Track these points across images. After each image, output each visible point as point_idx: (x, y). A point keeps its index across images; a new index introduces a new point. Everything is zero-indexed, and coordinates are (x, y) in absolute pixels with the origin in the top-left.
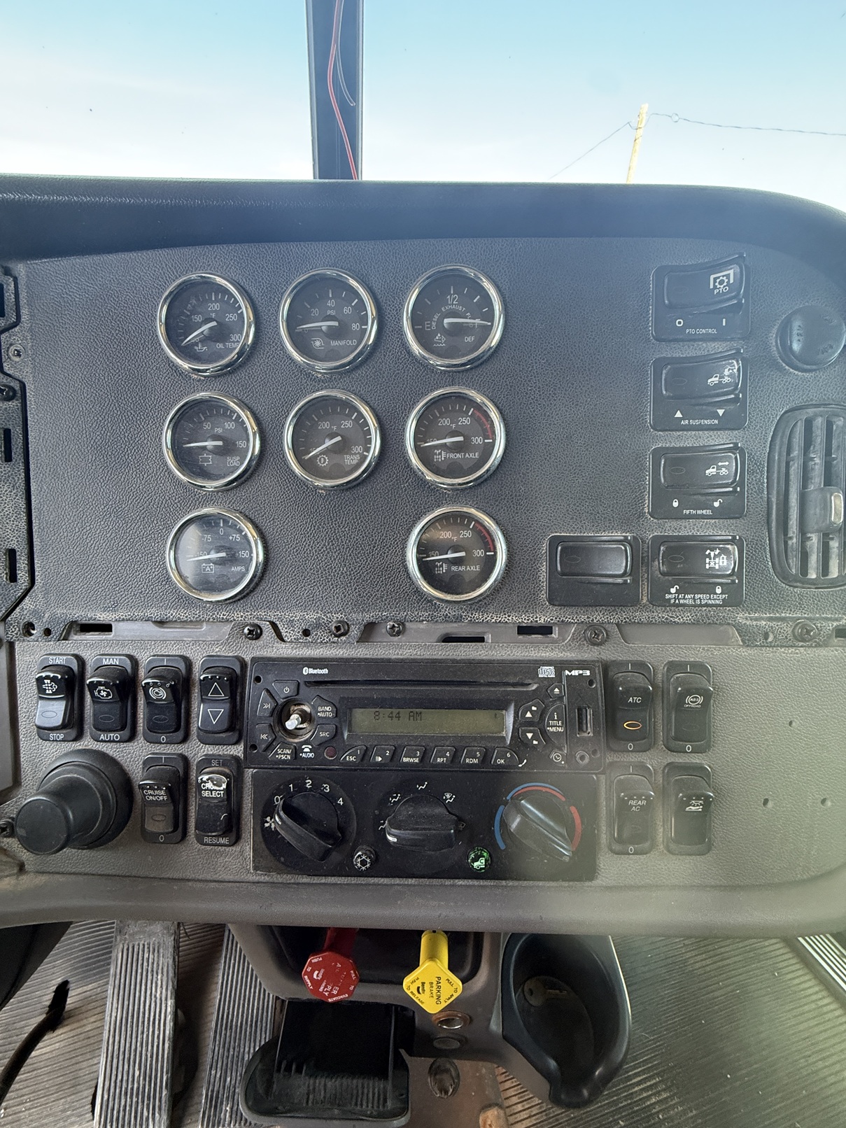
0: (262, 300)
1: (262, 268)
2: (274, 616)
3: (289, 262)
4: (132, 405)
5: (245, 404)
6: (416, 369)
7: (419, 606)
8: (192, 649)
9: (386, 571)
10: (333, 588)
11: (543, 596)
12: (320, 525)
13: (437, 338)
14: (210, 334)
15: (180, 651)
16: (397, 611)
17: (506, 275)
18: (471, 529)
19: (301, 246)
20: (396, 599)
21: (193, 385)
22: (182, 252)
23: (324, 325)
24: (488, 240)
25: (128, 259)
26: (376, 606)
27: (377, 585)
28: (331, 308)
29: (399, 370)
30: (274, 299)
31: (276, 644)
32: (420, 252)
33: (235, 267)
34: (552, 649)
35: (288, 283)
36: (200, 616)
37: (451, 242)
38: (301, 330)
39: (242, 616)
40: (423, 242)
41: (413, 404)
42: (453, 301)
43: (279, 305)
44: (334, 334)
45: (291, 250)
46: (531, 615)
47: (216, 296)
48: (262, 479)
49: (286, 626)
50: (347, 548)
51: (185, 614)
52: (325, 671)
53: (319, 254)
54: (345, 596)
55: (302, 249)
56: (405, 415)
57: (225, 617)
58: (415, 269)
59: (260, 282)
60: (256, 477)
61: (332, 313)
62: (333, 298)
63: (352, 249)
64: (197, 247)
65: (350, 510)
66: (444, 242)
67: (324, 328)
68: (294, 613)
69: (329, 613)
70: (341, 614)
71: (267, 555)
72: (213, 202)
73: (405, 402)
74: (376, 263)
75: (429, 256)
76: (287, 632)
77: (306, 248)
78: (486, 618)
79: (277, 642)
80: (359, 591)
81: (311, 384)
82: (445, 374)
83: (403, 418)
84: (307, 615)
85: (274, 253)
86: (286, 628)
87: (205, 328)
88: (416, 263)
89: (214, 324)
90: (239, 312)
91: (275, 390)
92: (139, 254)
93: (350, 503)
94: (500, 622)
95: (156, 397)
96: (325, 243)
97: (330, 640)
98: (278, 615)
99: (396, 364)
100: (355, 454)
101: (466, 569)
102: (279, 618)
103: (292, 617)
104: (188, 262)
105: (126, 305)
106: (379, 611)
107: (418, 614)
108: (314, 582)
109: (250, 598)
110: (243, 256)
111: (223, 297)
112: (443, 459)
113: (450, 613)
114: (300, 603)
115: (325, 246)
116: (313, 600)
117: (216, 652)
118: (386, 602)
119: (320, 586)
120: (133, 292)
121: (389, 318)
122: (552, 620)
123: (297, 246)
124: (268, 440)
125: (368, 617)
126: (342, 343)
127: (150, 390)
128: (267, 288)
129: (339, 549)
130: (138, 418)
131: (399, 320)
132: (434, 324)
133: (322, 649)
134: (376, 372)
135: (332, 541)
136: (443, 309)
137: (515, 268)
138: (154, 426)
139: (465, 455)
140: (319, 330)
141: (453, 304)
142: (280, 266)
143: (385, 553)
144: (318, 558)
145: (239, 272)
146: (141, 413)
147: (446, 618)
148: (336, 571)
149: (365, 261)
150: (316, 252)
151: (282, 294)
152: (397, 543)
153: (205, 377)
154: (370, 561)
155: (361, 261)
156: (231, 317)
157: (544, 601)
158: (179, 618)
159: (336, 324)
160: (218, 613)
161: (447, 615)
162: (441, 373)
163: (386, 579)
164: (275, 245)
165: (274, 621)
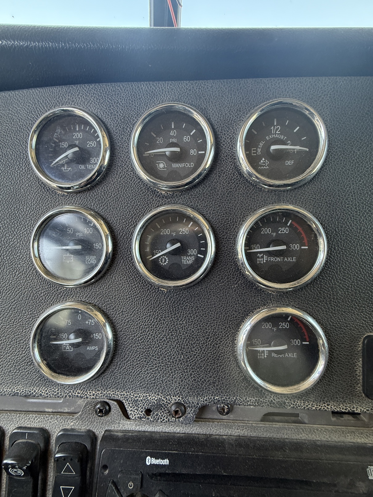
0: (116, 129)
1: (117, 103)
2: (121, 395)
3: (140, 99)
4: (8, 215)
5: (101, 216)
6: (246, 188)
7: (247, 392)
8: (50, 422)
9: (218, 359)
10: (172, 373)
11: (359, 388)
12: (162, 318)
13: (262, 162)
14: (73, 158)
15: (40, 424)
16: (227, 396)
17: (327, 108)
18: (289, 322)
19: (150, 85)
20: (227, 385)
21: (57, 200)
22: (51, 90)
23: (168, 151)
24: (312, 79)
25: (8, 96)
26: (209, 391)
27: (209, 371)
28: (173, 137)
29: (231, 189)
30: (127, 129)
31: (122, 421)
32: (252, 89)
33: (95, 103)
34: (367, 435)
35: (138, 115)
36: (58, 393)
37: (280, 81)
38: (148, 155)
39: (93, 395)
40: (255, 81)
41: (243, 218)
42: (276, 131)
43: (130, 133)
44: (176, 158)
45: (142, 88)
46: (348, 405)
47: (80, 127)
48: (113, 278)
49: (131, 405)
50: (184, 338)
51: (46, 391)
52: (166, 462)
53: (166, 92)
54: (182, 381)
55: (151, 87)
56: (236, 227)
57: (79, 395)
58: (247, 104)
59: (115, 115)
60: (108, 276)
61: (175, 140)
62: (175, 128)
63: (193, 87)
64: (64, 87)
65: (187, 306)
66: (274, 80)
67: (167, 153)
68: (138, 394)
69: (168, 395)
70: (179, 397)
71: (116, 342)
72: (75, 45)
73: (236, 216)
74: (214, 99)
75: (260, 93)
76: (132, 410)
77: (155, 86)
78: (307, 406)
79: (123, 420)
80: (194, 377)
81: (156, 200)
82: (271, 192)
83: (234, 229)
84: (149, 396)
85: (127, 91)
86: (131, 407)
87: (70, 152)
88: (248, 98)
89: (76, 149)
90: (98, 140)
91: (125, 204)
92: (17, 93)
93: (187, 300)
94: (320, 409)
95: (28, 209)
96: (170, 82)
97: (169, 420)
98: (124, 394)
99: (229, 183)
100: (191, 255)
101: (285, 356)
102: (125, 397)
103: (136, 397)
104: (56, 99)
105: (5, 134)
106: (212, 395)
107: (246, 399)
108: (156, 367)
109: (101, 378)
110: (101, 93)
111: (85, 127)
112: (265, 261)
113: (274, 400)
114: (143, 385)
115: (171, 85)
116: (155, 383)
117: (71, 426)
118: (218, 387)
119: (161, 370)
120: (11, 123)
121: (224, 145)
122: (368, 410)
123: (146, 85)
124: (119, 245)
125: (202, 400)
126: (182, 165)
127: (23, 203)
128: (121, 120)
129: (178, 339)
130: (13, 226)
131: (232, 146)
132: (259, 150)
133: (162, 427)
134: (211, 190)
135: (171, 332)
136: (267, 138)
137: (335, 102)
138: (25, 233)
139: (283, 259)
140: (163, 155)
141: (276, 134)
142: (132, 101)
143: (217, 344)
144: (159, 346)
145: (98, 106)
146: (15, 222)
147: (270, 404)
148: (174, 358)
149: (204, 97)
150: (163, 90)
151: (134, 125)
152: (228, 336)
153: (68, 193)
154: (204, 351)
155: (200, 98)
156: (91, 144)
157: (360, 393)
158: (41, 395)
159: (177, 149)
160: (73, 391)
161: (272, 401)
162: (268, 191)
163: (217, 366)
164: (128, 84)
165: (121, 399)
